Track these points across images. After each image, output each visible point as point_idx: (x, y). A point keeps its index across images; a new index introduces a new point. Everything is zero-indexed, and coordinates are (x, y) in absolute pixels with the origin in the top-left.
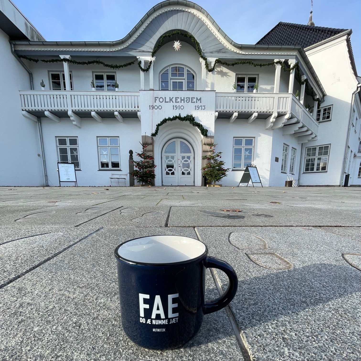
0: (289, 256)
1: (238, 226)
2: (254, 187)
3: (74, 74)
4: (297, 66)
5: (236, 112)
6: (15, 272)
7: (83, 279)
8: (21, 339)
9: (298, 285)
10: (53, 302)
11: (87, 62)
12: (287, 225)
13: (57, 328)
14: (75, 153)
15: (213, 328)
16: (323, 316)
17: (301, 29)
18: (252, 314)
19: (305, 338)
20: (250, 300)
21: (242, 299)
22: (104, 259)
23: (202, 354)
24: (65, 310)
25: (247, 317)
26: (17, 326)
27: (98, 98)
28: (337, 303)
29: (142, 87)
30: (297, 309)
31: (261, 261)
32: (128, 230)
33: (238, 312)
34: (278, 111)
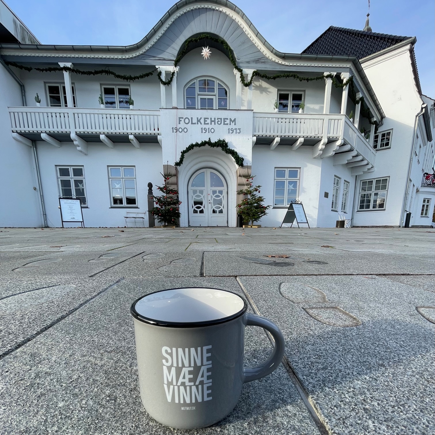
0: (355, 310)
1: (289, 275)
2: (299, 228)
3: (77, 86)
4: (351, 81)
5: (277, 136)
6: (22, 334)
7: (109, 341)
8: (44, 418)
9: (370, 345)
10: (77, 371)
11: (93, 71)
12: (346, 273)
13: (87, 403)
14: (81, 186)
15: (279, 398)
16: (406, 382)
17: (356, 35)
18: (323, 381)
19: (390, 408)
20: (317, 364)
21: (308, 362)
23: (271, 430)
24: (93, 380)
25: (318, 385)
26: (36, 401)
27: (109, 118)
28: (420, 366)
29: (163, 104)
30: (375, 374)
31: (322, 317)
32: (156, 281)
33: (305, 378)
34: (328, 136)
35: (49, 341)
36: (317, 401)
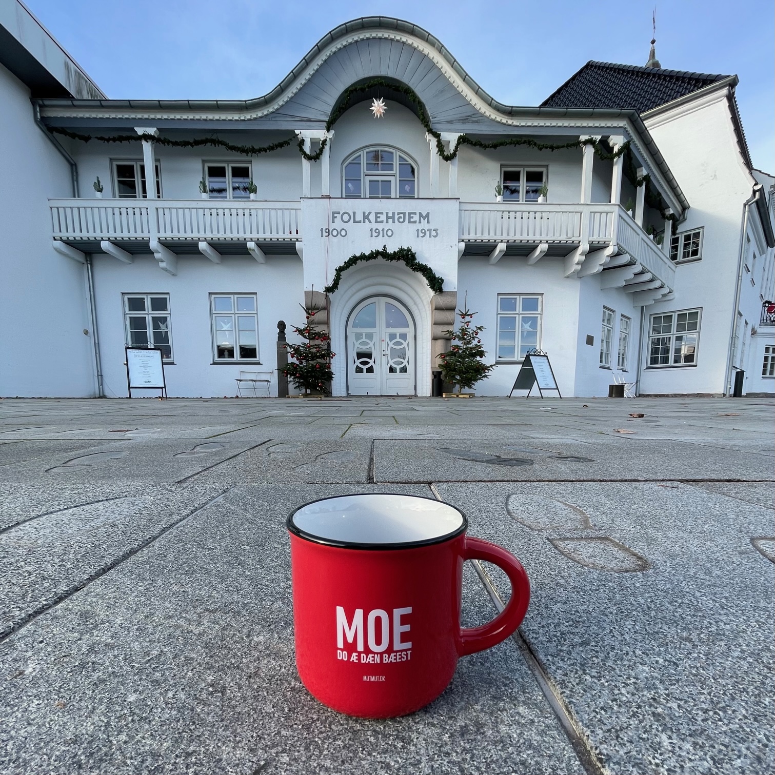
0: (640, 543)
1: (523, 481)
2: (542, 397)
3: (163, 165)
5: (502, 241)
6: (65, 578)
7: (211, 593)
8: (104, 719)
9: (667, 604)
10: (159, 642)
11: (191, 141)
12: (626, 478)
13: (176, 696)
14: (163, 328)
15: (504, 694)
16: (730, 668)
17: (632, 74)
18: (582, 665)
19: (700, 713)
20: (571, 636)
21: (555, 633)
22: (251, 551)
23: (490, 747)
24: (185, 658)
25: (572, 671)
26: (91, 692)
27: (214, 214)
28: (755, 641)
29: (306, 191)
30: (674, 654)
31: (581, 555)
32: (291, 491)
33: (550, 659)
34: (590, 240)
35: (110, 593)
36: (571, 699)
